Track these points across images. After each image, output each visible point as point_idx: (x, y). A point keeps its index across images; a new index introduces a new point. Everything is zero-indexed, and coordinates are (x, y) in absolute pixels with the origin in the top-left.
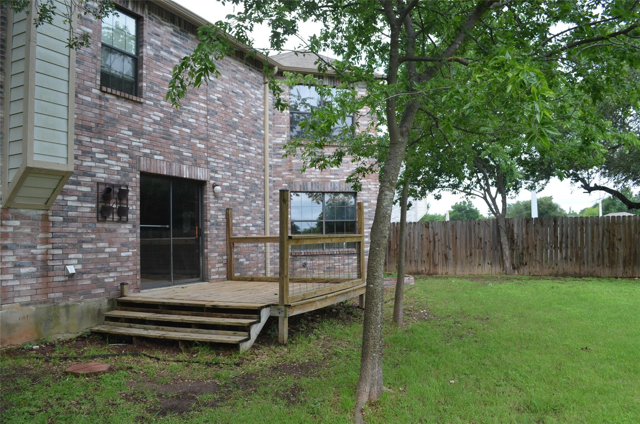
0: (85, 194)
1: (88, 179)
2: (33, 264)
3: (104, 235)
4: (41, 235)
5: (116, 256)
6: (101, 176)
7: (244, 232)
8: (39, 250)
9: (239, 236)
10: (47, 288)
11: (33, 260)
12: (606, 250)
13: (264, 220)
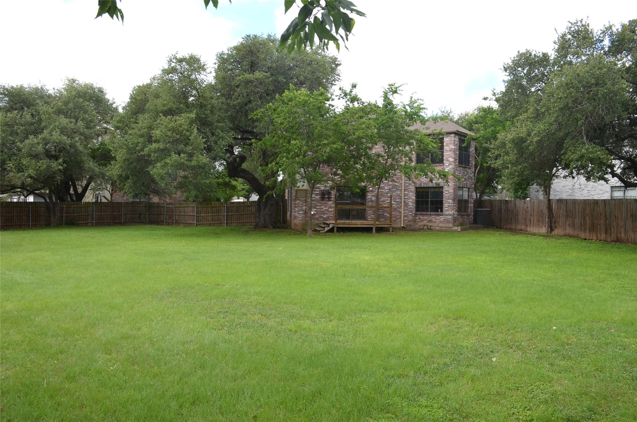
0: (317, 194)
1: (318, 190)
2: (302, 211)
3: (323, 204)
4: (305, 204)
5: (328, 210)
6: (322, 188)
7: (388, 204)
8: (304, 208)
9: (385, 206)
10: (306, 217)
11: (302, 210)
13: (401, 199)
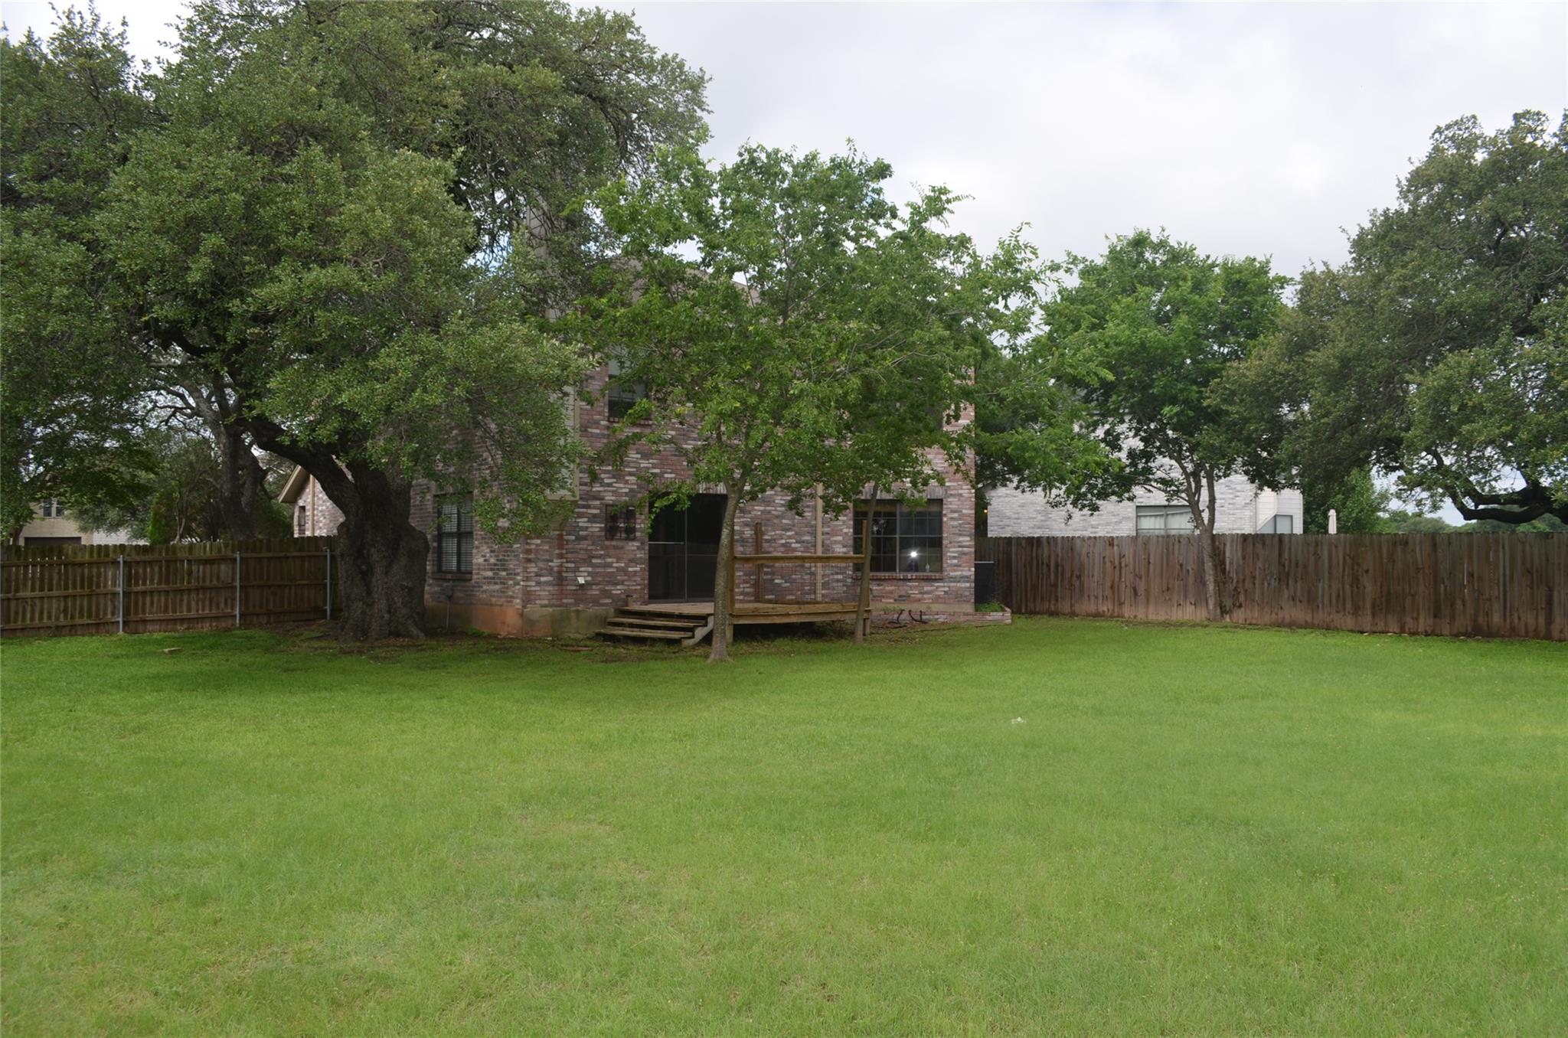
0: (594, 516)
1: (597, 502)
2: (550, 574)
3: (612, 552)
4: (557, 551)
5: (624, 571)
6: (610, 498)
7: (782, 549)
8: (556, 563)
9: (775, 554)
10: (561, 595)
11: (550, 571)
12: (1347, 587)
13: (814, 534)
